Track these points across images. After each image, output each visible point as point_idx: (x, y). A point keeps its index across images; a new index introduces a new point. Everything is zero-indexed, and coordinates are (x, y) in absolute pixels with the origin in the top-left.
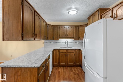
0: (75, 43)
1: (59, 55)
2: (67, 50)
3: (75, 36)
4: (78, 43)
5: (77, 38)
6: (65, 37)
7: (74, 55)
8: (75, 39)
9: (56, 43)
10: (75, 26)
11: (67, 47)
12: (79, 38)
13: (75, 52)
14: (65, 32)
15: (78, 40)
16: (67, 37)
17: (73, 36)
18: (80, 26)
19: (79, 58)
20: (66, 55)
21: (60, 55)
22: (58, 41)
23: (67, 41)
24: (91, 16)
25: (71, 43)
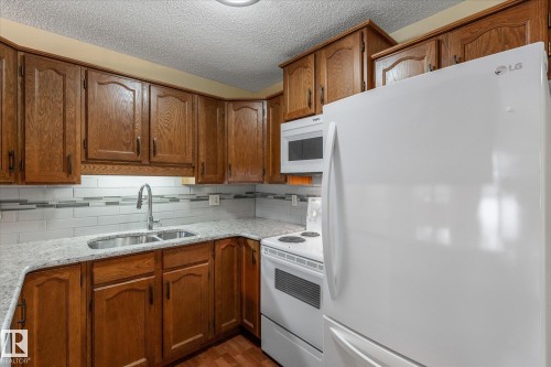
0: (199, 199)
1: (91, 307)
2: (160, 254)
3: (202, 160)
4: (213, 200)
5: (216, 173)
6: (139, 163)
7: (205, 277)
8: (206, 176)
9: (44, 205)
10: (201, 95)
11: (145, 231)
12: (224, 174)
13: (214, 256)
14: (138, 125)
15: (221, 181)
16: (151, 164)
17: (190, 160)
18: (230, 101)
19: (232, 287)
20: (156, 294)
21: (101, 306)
22: (64, 193)
23: (145, 193)
24: (311, 58)
25: (174, 200)
